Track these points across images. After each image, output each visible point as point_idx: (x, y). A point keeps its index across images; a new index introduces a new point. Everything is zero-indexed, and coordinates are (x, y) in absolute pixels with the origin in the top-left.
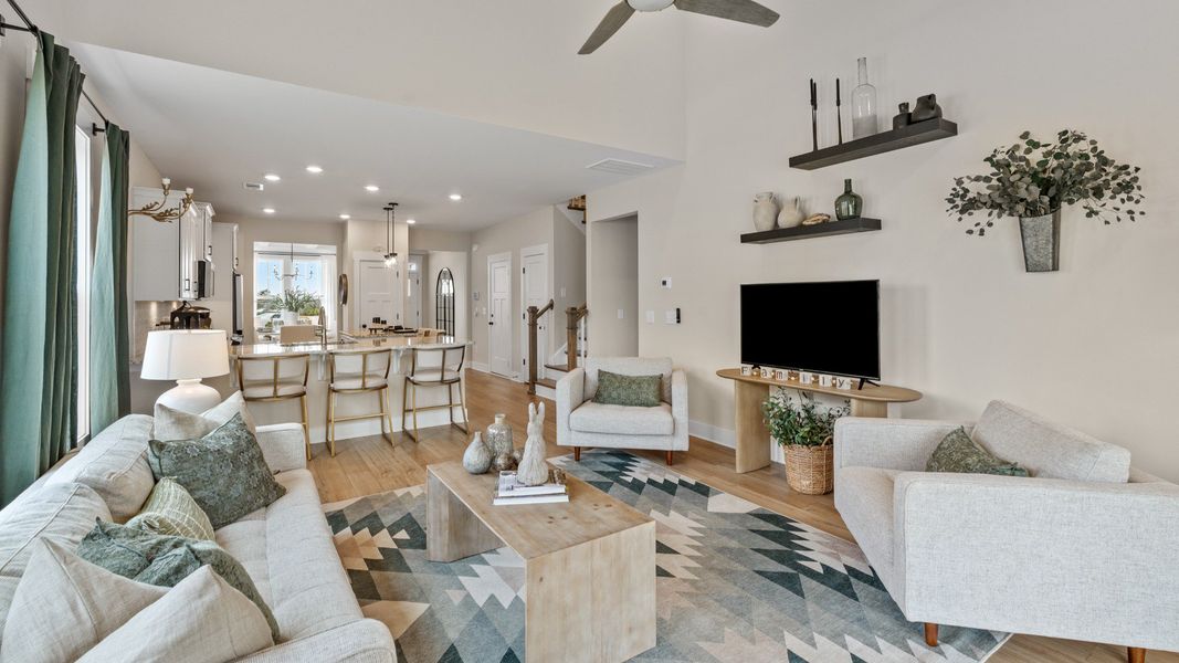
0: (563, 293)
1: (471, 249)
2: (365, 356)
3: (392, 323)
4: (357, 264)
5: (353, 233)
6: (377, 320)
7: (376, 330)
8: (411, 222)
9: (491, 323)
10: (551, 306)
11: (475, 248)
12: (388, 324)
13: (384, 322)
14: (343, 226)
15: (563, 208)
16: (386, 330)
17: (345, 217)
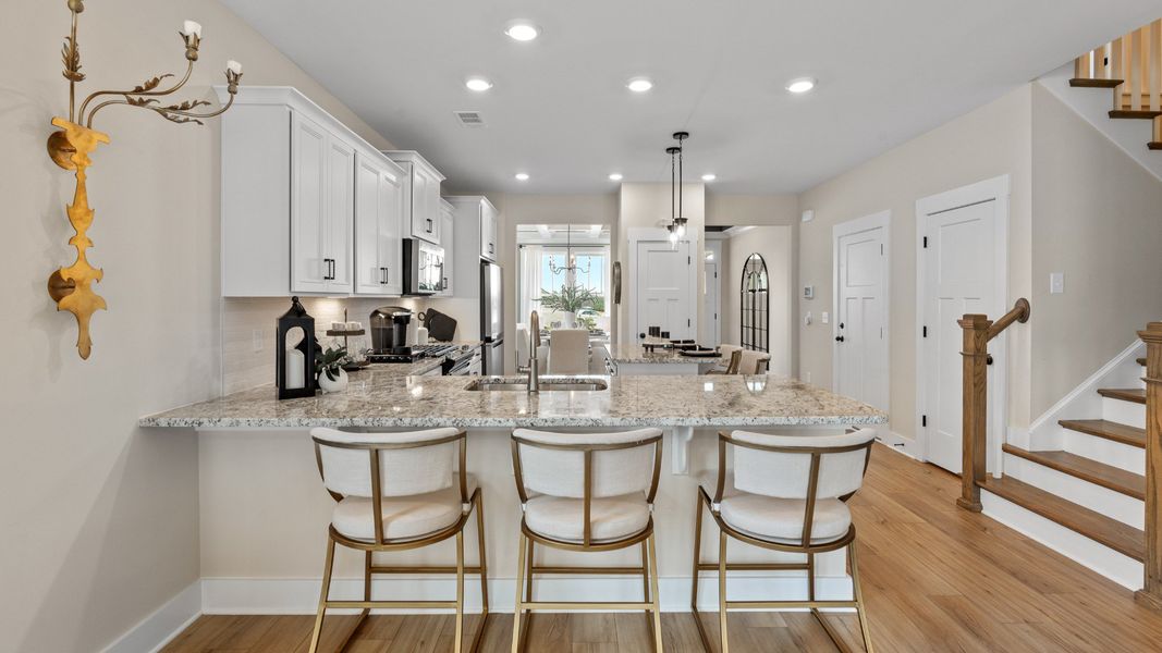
0: (1055, 283)
1: (799, 217)
2: (589, 452)
3: (679, 334)
4: (632, 246)
5: (628, 200)
6: (655, 331)
7: (652, 347)
8: (709, 178)
9: (840, 339)
10: (1021, 313)
11: (807, 216)
12: (672, 338)
13: (666, 335)
14: (614, 194)
15: (1058, 87)
16: (668, 348)
17: (616, 177)
